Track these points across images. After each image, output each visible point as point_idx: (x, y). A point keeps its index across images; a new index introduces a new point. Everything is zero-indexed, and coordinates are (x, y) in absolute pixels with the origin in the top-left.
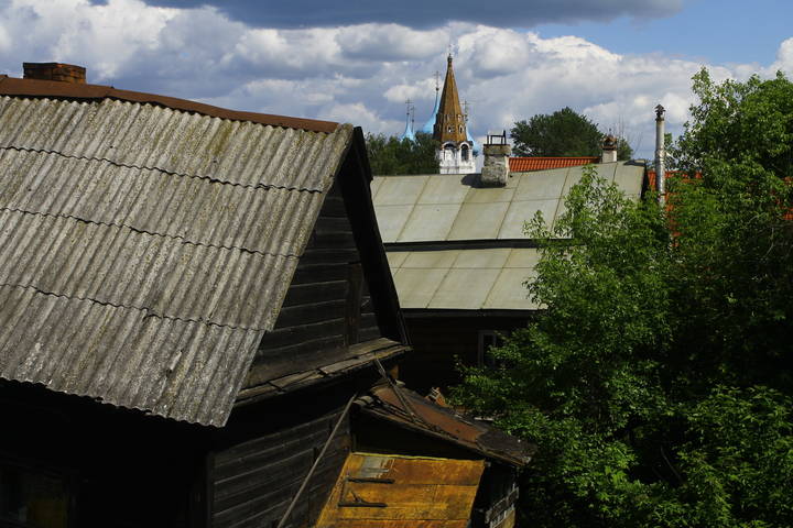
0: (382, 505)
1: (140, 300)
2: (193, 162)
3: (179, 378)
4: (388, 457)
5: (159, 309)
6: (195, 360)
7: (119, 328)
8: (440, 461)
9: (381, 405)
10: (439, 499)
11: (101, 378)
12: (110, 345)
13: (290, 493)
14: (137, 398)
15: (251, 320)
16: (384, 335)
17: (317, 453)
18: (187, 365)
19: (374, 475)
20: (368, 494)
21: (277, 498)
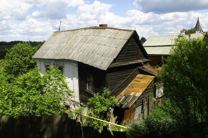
0: (139, 81)
1: (102, 54)
2: (113, 36)
3: (103, 64)
4: (143, 75)
5: (103, 55)
6: (105, 62)
7: (99, 58)
8: (149, 76)
9: (144, 68)
10: (147, 81)
11: (95, 64)
12: (97, 60)
13: (124, 79)
14: (98, 66)
15: (113, 57)
16: (146, 58)
17: (130, 74)
18: (104, 62)
19: (140, 77)
20: (138, 80)
21: (122, 79)
